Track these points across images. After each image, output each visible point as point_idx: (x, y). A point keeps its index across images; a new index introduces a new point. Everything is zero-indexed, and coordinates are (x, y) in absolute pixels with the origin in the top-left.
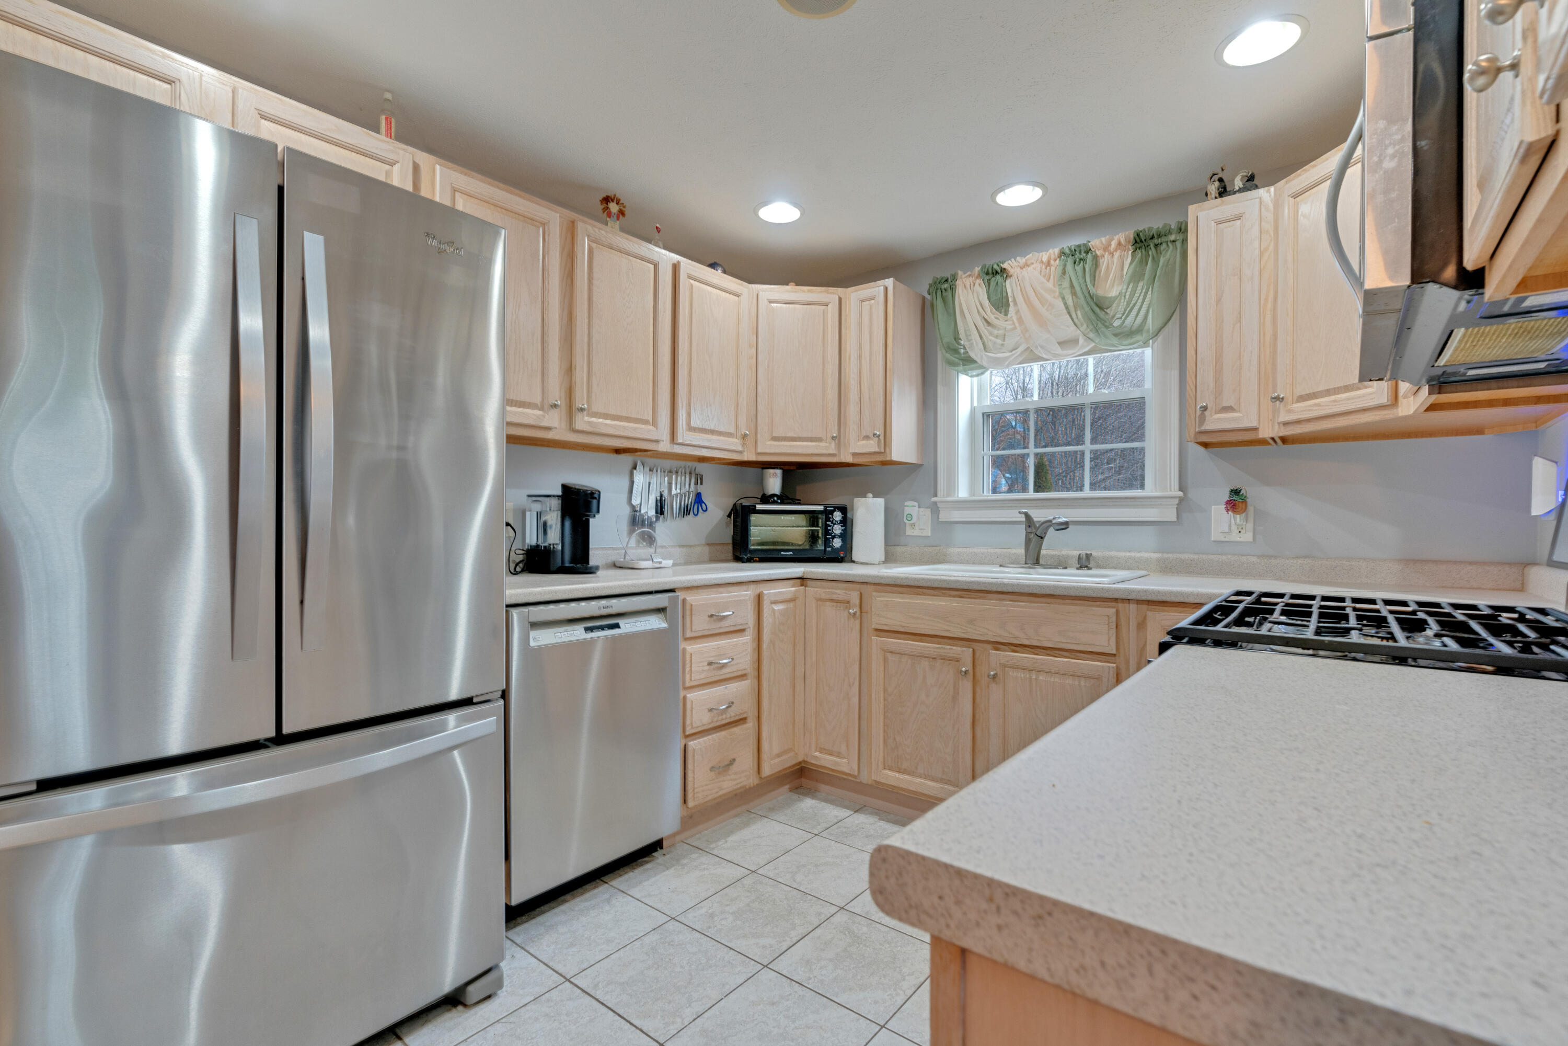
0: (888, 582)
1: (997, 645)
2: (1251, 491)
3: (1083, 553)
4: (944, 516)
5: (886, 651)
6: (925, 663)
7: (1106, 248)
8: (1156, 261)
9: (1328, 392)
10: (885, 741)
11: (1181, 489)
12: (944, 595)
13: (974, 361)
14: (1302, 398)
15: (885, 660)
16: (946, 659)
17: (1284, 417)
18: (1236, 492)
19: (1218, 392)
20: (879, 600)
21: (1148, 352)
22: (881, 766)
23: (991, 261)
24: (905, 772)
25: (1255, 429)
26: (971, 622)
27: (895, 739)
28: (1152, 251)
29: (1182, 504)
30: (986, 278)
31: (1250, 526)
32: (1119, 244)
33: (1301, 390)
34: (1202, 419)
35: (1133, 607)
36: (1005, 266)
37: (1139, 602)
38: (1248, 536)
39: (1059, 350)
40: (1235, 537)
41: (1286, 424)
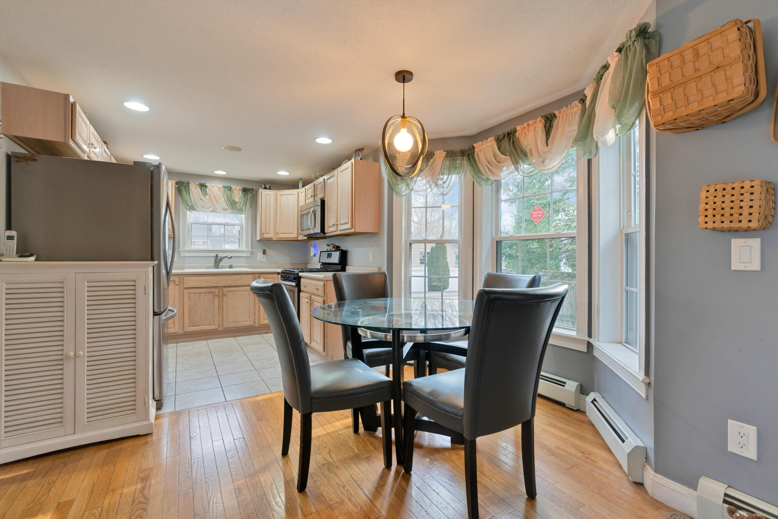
0: (190, 274)
1: (225, 287)
2: (267, 250)
3: (231, 264)
4: (182, 255)
5: (189, 293)
6: (203, 295)
7: (236, 189)
8: (247, 196)
9: (287, 234)
10: (189, 320)
11: (252, 249)
12: (209, 276)
13: (195, 209)
14: (282, 234)
15: (189, 296)
16: (209, 292)
17: (278, 237)
18: (264, 250)
19: (266, 230)
20: (187, 279)
21: (243, 216)
22: (188, 326)
23: (203, 182)
24: (197, 326)
25: (272, 238)
26: (218, 282)
27: (193, 318)
28: (246, 193)
29: (252, 253)
30: (200, 186)
31: (265, 257)
32: (239, 189)
33: (281, 232)
34: (263, 235)
35: (257, 275)
36: (207, 185)
37: (258, 273)
38: (265, 260)
39: (222, 211)
40: (263, 260)
41: (278, 238)
